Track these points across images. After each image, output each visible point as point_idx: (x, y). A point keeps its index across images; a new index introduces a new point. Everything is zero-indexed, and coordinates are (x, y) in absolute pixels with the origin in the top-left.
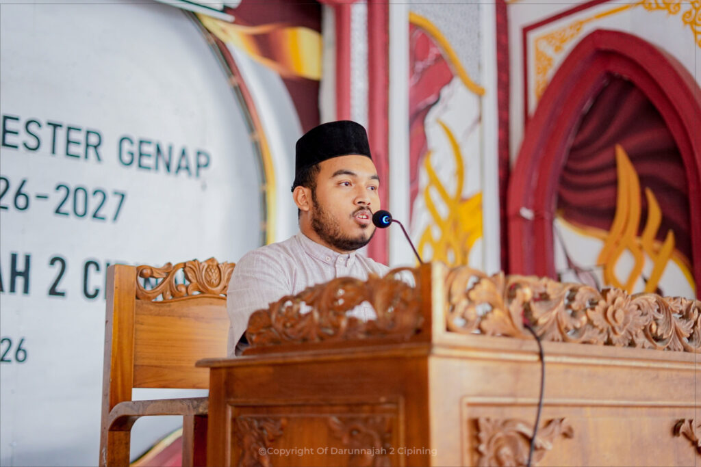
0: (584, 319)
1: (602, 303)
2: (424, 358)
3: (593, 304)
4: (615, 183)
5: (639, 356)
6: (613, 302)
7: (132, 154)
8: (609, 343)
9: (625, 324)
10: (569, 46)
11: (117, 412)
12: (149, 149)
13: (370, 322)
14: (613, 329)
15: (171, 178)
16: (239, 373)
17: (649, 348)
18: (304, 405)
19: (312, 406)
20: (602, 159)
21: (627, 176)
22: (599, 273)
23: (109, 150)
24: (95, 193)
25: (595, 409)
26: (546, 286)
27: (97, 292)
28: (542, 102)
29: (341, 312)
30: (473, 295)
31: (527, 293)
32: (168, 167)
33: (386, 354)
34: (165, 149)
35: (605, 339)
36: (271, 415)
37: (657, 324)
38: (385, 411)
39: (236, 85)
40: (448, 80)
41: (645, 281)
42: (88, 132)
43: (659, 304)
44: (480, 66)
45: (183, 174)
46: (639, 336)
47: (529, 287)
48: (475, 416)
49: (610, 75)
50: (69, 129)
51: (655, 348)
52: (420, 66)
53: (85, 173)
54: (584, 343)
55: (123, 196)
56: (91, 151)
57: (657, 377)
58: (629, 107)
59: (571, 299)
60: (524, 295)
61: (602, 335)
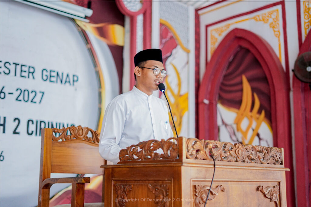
0: (229, 153)
1: (234, 148)
2: (181, 166)
3: (232, 148)
4: (241, 90)
5: (246, 165)
6: (238, 148)
7: (47, 76)
8: (236, 161)
9: (242, 155)
10: (224, 34)
11: (45, 182)
12: (54, 74)
13: (162, 154)
14: (238, 156)
15: (63, 86)
16: (117, 170)
17: (249, 162)
18: (139, 181)
19: (142, 181)
20: (237, 80)
21: (247, 87)
22: (235, 126)
23: (38, 74)
24: (32, 92)
25: (231, 182)
26: (217, 143)
27: (32, 132)
28: (213, 57)
29: (152, 151)
30: (194, 146)
31: (211, 145)
32: (61, 81)
33: (167, 165)
34: (60, 74)
35: (235, 160)
36: (127, 184)
37: (252, 155)
38: (166, 183)
39: (89, 48)
40: (175, 47)
41: (253, 130)
42: (29, 67)
43: (253, 148)
44: (188, 41)
45: (67, 84)
46: (246, 159)
47: (212, 144)
48: (195, 184)
49: (240, 47)
50: (22, 65)
51: (251, 162)
52: (164, 41)
53: (28, 84)
54: (228, 161)
55: (43, 93)
56: (31, 75)
57: (252, 172)
58: (248, 60)
59: (225, 147)
60: (210, 146)
61: (234, 159)
